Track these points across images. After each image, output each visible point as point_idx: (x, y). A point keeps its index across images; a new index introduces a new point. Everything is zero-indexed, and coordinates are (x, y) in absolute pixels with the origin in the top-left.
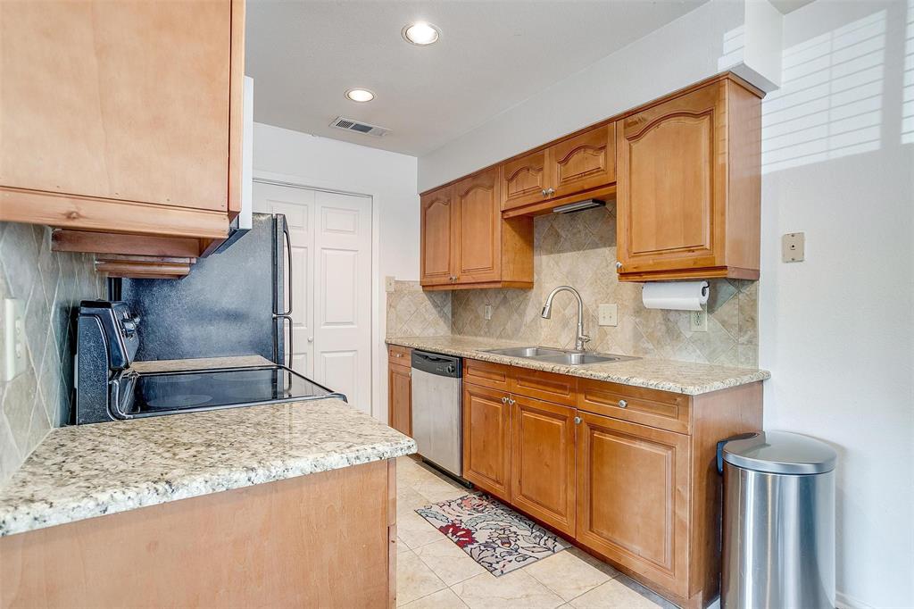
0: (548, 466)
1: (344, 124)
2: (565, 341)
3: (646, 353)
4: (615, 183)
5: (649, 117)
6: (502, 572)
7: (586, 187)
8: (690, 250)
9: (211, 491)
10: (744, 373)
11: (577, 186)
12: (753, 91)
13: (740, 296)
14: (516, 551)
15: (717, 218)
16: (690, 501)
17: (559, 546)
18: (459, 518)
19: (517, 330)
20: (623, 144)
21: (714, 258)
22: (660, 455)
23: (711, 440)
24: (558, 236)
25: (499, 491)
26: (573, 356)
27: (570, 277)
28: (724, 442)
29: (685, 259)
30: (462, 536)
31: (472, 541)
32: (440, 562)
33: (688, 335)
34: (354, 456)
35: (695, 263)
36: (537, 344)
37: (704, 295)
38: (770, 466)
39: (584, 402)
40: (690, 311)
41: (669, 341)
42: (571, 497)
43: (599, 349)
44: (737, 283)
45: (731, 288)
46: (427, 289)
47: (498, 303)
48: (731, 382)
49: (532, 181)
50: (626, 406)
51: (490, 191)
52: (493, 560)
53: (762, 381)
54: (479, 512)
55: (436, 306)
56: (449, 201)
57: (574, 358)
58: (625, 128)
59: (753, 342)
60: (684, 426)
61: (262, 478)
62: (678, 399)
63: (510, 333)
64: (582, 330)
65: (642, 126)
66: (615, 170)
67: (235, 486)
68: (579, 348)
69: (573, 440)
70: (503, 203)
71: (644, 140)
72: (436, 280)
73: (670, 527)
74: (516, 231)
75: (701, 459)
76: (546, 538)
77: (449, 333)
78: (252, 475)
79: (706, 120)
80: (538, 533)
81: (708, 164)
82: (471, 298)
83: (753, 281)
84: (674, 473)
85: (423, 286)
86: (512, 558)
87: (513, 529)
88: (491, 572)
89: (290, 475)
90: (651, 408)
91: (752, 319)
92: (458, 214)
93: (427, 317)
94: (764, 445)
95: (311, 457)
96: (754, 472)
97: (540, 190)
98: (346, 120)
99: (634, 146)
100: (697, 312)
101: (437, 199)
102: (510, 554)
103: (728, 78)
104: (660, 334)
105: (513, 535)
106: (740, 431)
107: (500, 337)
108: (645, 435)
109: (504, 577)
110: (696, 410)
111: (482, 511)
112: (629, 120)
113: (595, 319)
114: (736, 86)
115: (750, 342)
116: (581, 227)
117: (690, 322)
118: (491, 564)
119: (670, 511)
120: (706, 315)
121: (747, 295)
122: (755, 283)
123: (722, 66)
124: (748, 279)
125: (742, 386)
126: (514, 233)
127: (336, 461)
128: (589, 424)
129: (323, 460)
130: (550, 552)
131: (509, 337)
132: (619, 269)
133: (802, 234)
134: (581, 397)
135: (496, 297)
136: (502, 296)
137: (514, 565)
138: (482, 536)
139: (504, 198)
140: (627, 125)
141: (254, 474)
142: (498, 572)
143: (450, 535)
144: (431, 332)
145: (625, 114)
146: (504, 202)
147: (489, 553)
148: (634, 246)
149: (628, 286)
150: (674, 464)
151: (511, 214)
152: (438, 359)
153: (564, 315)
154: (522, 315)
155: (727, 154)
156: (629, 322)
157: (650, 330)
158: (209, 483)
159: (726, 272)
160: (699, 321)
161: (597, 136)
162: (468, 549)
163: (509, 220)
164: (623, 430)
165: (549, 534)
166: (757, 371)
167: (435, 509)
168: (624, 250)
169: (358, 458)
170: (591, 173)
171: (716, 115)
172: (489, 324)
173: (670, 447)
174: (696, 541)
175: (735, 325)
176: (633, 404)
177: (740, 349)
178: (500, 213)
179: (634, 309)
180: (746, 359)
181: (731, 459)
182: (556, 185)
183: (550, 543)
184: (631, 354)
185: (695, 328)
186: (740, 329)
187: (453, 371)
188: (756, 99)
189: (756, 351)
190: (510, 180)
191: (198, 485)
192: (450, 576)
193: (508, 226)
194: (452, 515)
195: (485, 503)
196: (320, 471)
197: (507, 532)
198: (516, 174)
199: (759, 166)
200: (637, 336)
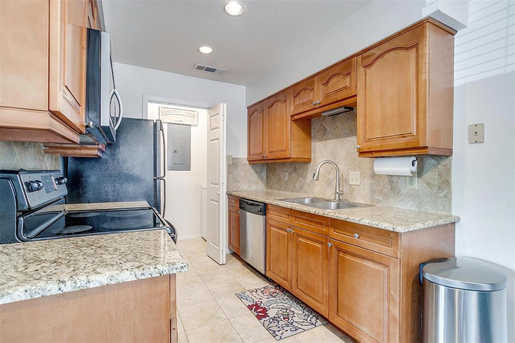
0: (312, 272)
1: (200, 68)
2: (329, 194)
3: (378, 202)
4: (356, 95)
5: (377, 52)
6: (281, 337)
7: (339, 99)
8: (403, 136)
9: (29, 298)
10: (441, 217)
11: (333, 99)
12: (448, 30)
13: (439, 166)
14: (292, 324)
15: (421, 115)
16: (400, 302)
17: (319, 323)
18: (260, 300)
19: (301, 187)
20: (361, 70)
21: (419, 141)
22: (380, 270)
23: (415, 262)
24: (326, 130)
25: (285, 284)
26: (332, 203)
27: (332, 155)
28: (424, 264)
29: (401, 143)
30: (260, 312)
31: (266, 315)
32: (244, 328)
33: (405, 191)
34: (140, 273)
35: (406, 145)
36: (313, 196)
37: (413, 166)
38: (457, 284)
39: (334, 233)
40: (406, 176)
41: (392, 195)
42: (326, 292)
43: (350, 200)
44: (437, 158)
45: (433, 161)
46: (251, 162)
47: (291, 171)
48: (430, 223)
49: (307, 97)
50: (359, 237)
51: (284, 104)
52: (276, 329)
53: (455, 223)
54: (273, 297)
55: (257, 172)
56: (263, 110)
57: (333, 205)
58: (362, 60)
59: (448, 197)
60: (395, 252)
61: (70, 288)
62: (392, 235)
63: (298, 189)
64: (339, 189)
65: (372, 59)
66: (356, 87)
67: (49, 294)
68: (337, 198)
69: (327, 257)
70: (291, 112)
71: (373, 67)
72: (255, 158)
73: (386, 318)
74: (300, 128)
75: (408, 275)
76: (311, 316)
77: (265, 189)
78: (62, 286)
79: (414, 50)
80: (307, 313)
81: (415, 80)
82: (277, 168)
83: (448, 156)
84: (389, 283)
85: (249, 161)
86: (288, 328)
87: (292, 309)
88: (274, 337)
89: (91, 286)
90: (375, 239)
91: (448, 181)
92: (267, 119)
93: (251, 179)
94: (455, 267)
95: (108, 274)
96: (444, 287)
97: (311, 102)
98: (201, 65)
99: (369, 71)
100: (410, 177)
101: (256, 110)
102: (287, 326)
103: (428, 22)
104: (386, 191)
105: (291, 313)
106: (437, 256)
107: (292, 191)
108: (370, 257)
109: (281, 341)
110: (404, 242)
111: (275, 297)
112: (365, 55)
113: (347, 181)
114: (435, 27)
115: (446, 196)
116: (339, 124)
117: (406, 183)
118: (275, 332)
119: (386, 308)
120: (416, 179)
121: (444, 165)
122: (449, 158)
123: (425, 13)
124: (444, 155)
125: (438, 226)
126: (298, 129)
127: (127, 276)
128: (336, 248)
129: (116, 276)
130: (313, 326)
131: (298, 192)
132: (359, 149)
133: (482, 125)
134: (332, 230)
135: (290, 167)
136: (294, 167)
137: (289, 333)
138: (272, 313)
139: (291, 108)
140: (363, 59)
141: (64, 285)
142: (278, 338)
143: (253, 311)
144: (254, 188)
145: (362, 51)
146: (292, 110)
147: (275, 324)
148: (367, 135)
149: (366, 160)
150: (389, 277)
151: (296, 117)
152: (253, 204)
153: (329, 178)
154: (305, 178)
155: (427, 73)
156: (367, 183)
157: (380, 188)
158: (28, 292)
159: (427, 150)
160: (411, 183)
161: (345, 67)
162: (262, 321)
163: (295, 121)
164: (357, 252)
165: (313, 314)
166: (451, 216)
167: (248, 293)
168: (361, 138)
169: (143, 274)
170: (341, 90)
171: (420, 46)
172: (286, 183)
173: (386, 266)
174: (404, 330)
175: (436, 185)
176: (363, 236)
177: (439, 201)
178: (290, 117)
179: (371, 174)
180: (443, 207)
181: (428, 276)
182: (321, 98)
183: (314, 320)
184: (369, 203)
185: (409, 187)
186: (439, 188)
187: (260, 211)
188: (450, 36)
189: (450, 203)
190: (295, 97)
191: (19, 293)
192: (248, 338)
193: (295, 125)
194: (256, 298)
195: (278, 291)
196: (114, 283)
197: (288, 311)
198: (299, 93)
199: (452, 81)
200: (373, 192)
